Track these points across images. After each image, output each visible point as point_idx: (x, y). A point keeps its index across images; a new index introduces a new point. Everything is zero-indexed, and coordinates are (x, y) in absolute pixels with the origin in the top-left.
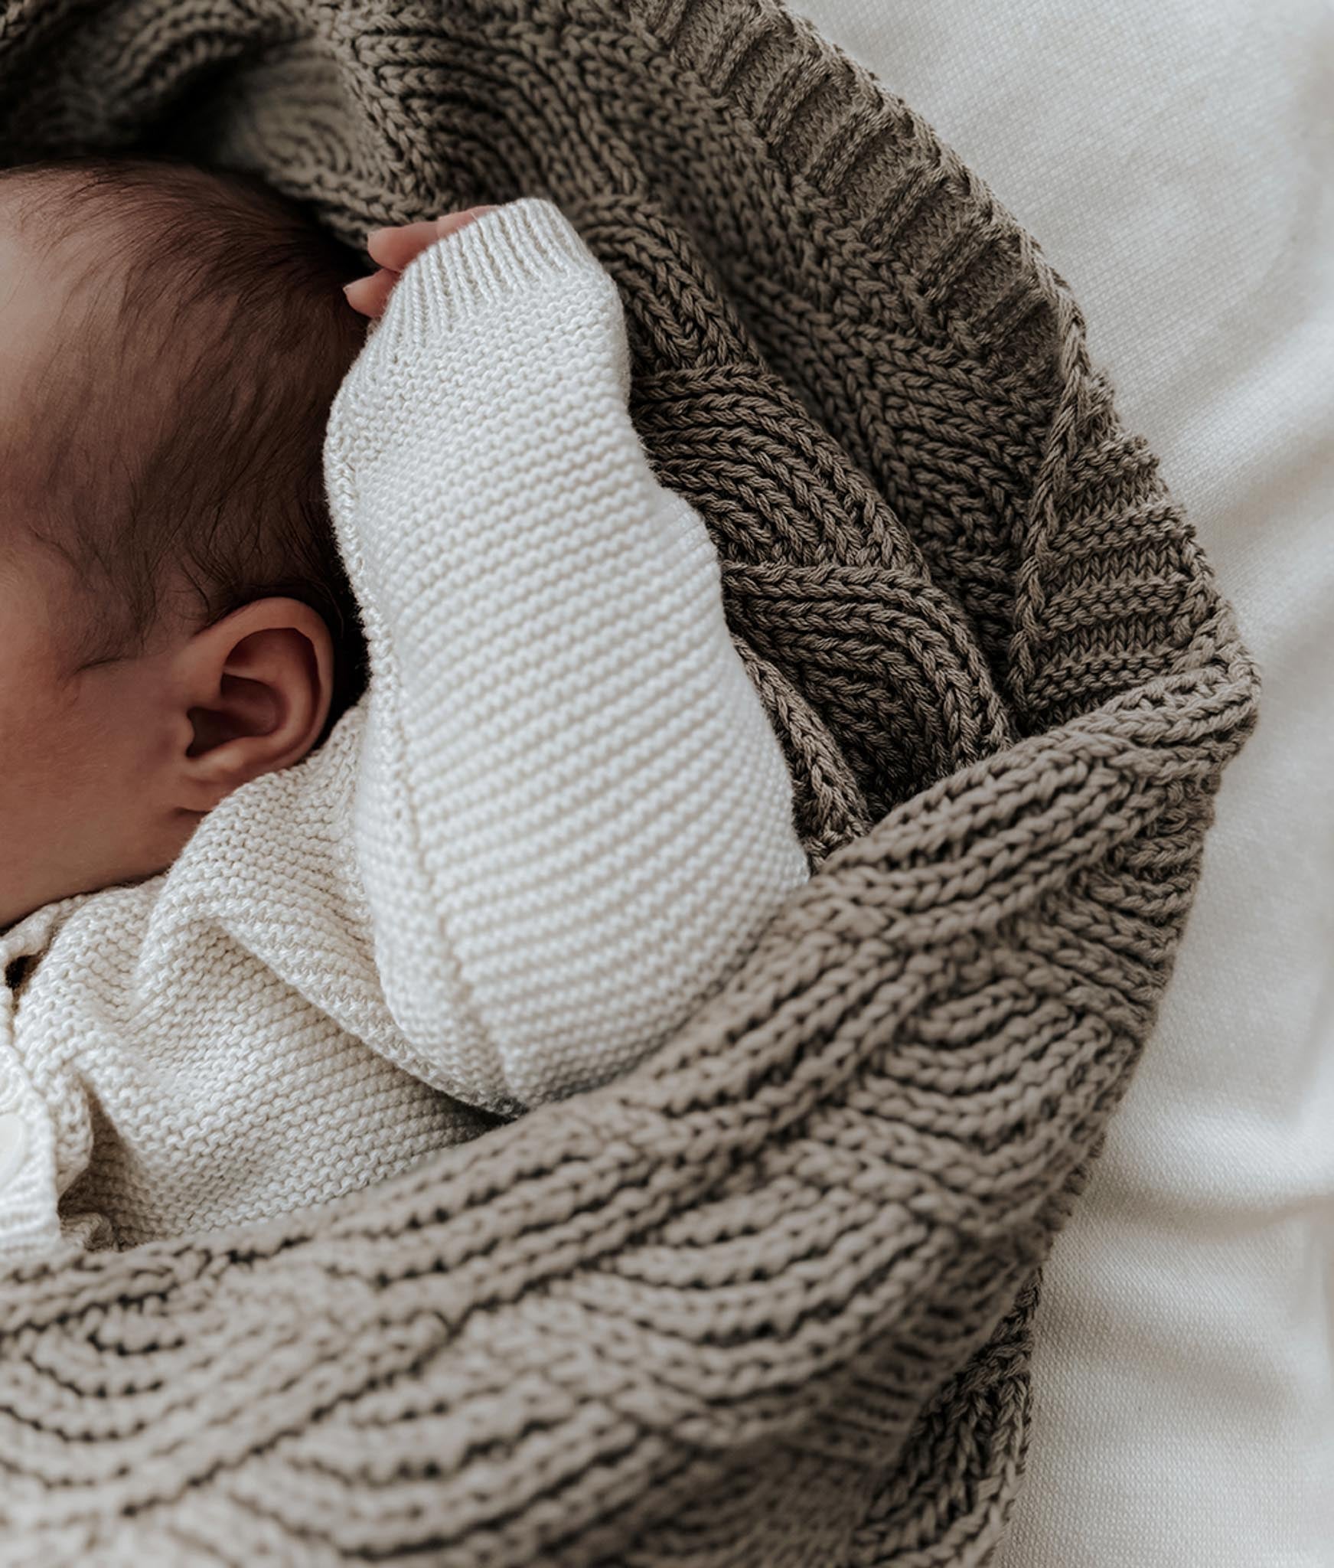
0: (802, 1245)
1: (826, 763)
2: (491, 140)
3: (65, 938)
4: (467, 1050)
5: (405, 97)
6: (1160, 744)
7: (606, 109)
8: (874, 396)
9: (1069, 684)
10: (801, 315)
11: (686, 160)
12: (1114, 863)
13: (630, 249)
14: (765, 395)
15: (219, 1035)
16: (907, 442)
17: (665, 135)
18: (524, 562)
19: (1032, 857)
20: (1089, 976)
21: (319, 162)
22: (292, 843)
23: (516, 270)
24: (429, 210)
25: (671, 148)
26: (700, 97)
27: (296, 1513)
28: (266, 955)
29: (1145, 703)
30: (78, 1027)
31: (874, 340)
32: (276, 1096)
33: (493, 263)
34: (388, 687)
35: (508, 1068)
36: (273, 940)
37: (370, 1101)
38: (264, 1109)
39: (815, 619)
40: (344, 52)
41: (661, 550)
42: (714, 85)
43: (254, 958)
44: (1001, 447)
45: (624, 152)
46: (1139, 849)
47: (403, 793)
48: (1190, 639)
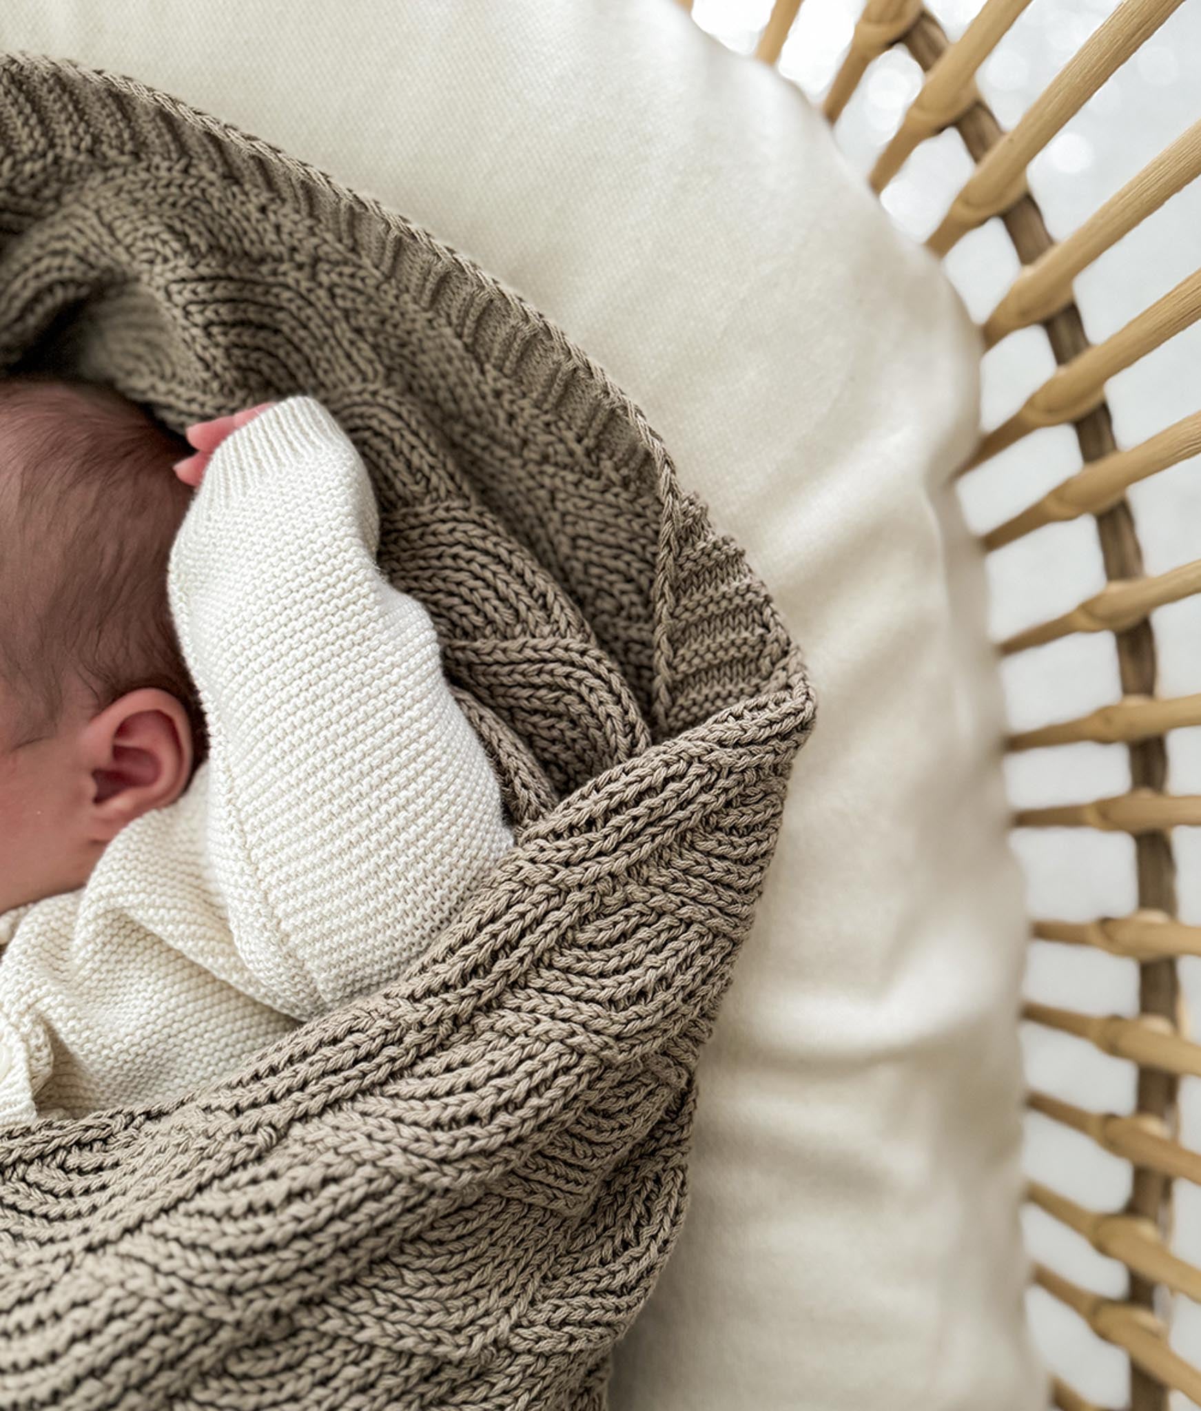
0: (496, 1069)
1: (524, 774)
2: (272, 349)
3: (23, 929)
4: (293, 977)
5: (206, 327)
6: (737, 744)
7: (353, 321)
8: (556, 516)
9: (695, 709)
10: (502, 460)
11: (414, 354)
12: (709, 824)
13: (374, 423)
14: (474, 522)
15: (132, 985)
16: (580, 548)
17: (397, 337)
18: (299, 654)
19: (650, 824)
20: (694, 899)
21: (152, 372)
22: (172, 857)
23: (288, 450)
24: (232, 405)
25: (403, 345)
26: (416, 312)
27: (187, 1237)
28: (158, 930)
29: (731, 719)
30: (36, 983)
31: (553, 476)
32: (174, 1022)
33: (272, 446)
34: (220, 744)
35: (321, 987)
36: (162, 919)
37: (239, 1023)
38: (166, 1030)
39: (518, 678)
40: (160, 296)
41: (391, 638)
42: (423, 304)
43: (152, 934)
44: (644, 547)
45: (368, 353)
46: (727, 815)
47: (234, 813)
48: (771, 673)
